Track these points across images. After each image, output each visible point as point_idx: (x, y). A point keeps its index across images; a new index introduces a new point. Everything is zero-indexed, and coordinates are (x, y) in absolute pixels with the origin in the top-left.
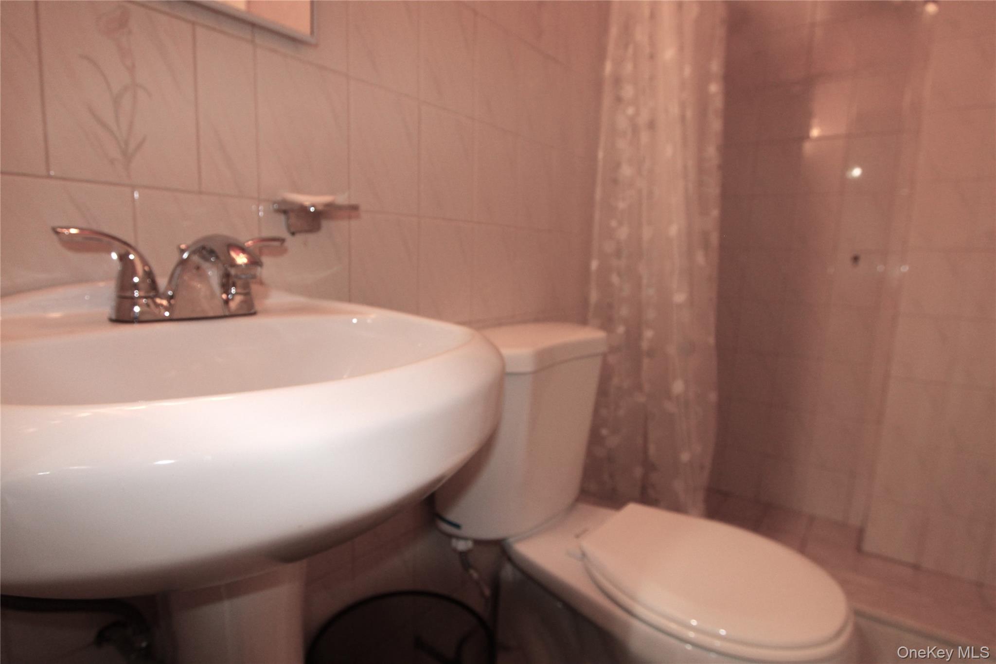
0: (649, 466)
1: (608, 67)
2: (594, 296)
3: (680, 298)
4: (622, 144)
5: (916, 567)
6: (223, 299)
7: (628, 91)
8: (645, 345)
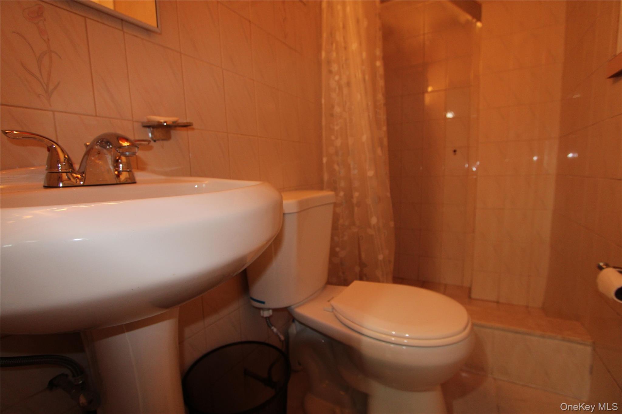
0: (362, 265)
1: (323, 54)
2: (326, 177)
3: (371, 173)
4: (334, 95)
5: (497, 302)
6: (116, 174)
7: (335, 68)
8: (355, 201)
